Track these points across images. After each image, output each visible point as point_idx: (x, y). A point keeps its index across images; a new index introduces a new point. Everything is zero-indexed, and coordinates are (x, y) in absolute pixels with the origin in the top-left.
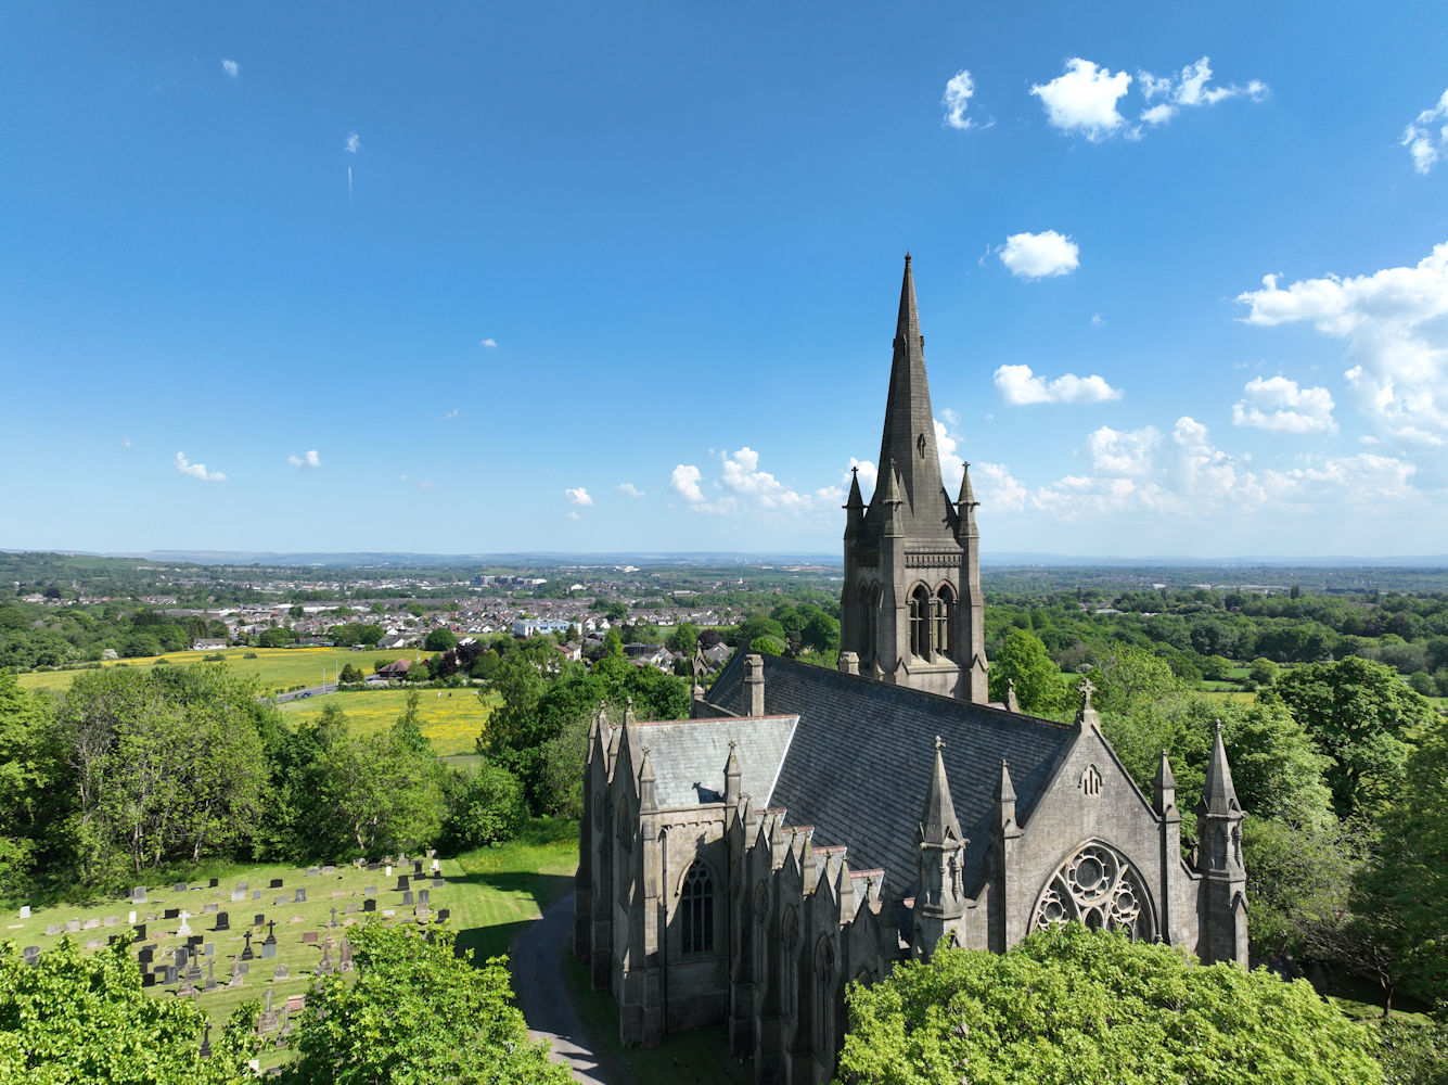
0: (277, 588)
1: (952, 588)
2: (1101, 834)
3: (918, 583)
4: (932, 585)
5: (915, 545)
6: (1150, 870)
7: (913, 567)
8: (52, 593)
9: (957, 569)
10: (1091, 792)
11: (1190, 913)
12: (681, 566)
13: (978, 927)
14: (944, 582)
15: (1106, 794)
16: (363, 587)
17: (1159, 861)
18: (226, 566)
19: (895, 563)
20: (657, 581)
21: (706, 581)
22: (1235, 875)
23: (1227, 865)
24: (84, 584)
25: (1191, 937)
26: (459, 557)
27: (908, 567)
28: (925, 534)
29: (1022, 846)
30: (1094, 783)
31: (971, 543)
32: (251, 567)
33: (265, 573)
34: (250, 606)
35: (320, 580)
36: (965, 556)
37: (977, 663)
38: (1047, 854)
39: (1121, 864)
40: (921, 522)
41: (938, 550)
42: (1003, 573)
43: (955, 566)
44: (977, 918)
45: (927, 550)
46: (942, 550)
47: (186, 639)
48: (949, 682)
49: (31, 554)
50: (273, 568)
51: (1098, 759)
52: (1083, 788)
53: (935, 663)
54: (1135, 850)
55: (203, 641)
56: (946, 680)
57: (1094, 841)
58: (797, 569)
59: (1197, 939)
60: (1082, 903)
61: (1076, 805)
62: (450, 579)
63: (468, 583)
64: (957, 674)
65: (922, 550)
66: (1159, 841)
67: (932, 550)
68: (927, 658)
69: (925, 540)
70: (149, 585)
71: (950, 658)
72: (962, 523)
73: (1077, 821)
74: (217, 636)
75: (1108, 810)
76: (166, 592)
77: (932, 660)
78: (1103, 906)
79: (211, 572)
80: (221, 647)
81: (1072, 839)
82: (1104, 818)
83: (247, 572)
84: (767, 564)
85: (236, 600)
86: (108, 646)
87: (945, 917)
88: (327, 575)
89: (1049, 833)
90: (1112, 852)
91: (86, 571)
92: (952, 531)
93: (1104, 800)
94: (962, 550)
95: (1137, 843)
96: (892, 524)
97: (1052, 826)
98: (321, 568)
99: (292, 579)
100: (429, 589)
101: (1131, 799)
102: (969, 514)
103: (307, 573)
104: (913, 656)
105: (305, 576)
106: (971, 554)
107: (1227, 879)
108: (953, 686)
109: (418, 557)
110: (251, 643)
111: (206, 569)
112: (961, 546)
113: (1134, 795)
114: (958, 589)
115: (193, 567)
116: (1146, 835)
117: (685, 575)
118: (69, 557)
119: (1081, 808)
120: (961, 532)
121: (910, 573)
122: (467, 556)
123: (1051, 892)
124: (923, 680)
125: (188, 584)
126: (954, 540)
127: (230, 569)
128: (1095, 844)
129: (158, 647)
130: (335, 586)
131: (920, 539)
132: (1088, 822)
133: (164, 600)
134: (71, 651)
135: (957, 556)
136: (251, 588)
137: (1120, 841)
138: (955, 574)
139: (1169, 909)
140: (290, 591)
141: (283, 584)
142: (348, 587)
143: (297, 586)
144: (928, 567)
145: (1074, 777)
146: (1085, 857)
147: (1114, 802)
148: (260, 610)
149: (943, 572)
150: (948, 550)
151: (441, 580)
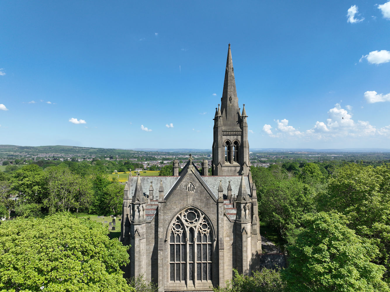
0: (161, 157)
1: (238, 142)
2: (194, 204)
3: (227, 140)
4: (231, 141)
5: (226, 129)
6: (213, 217)
7: (225, 135)
8: (111, 158)
9: (240, 136)
10: (191, 191)
11: (230, 233)
12: (266, 152)
13: (151, 229)
14: (236, 140)
15: (196, 192)
16: (181, 157)
17: (216, 215)
18: (150, 152)
19: (218, 134)
20: (258, 156)
21: (271, 156)
22: (243, 221)
23: (241, 218)
24: (119, 156)
25: (230, 240)
26: (206, 150)
27: (223, 135)
28: (230, 126)
29: (166, 206)
30: (192, 188)
31: (244, 128)
32: (156, 152)
33: (159, 153)
34: (153, 161)
35: (171, 155)
36: (242, 132)
37: (245, 164)
38: (175, 209)
39: (202, 215)
40: (229, 122)
41: (233, 130)
42: (367, 154)
43: (239, 135)
44: (151, 226)
45: (229, 130)
46: (235, 130)
47: (134, 168)
48: (237, 169)
49: (109, 149)
50: (161, 152)
51: (194, 181)
52: (188, 189)
53: (233, 164)
54: (207, 210)
55: (137, 169)
56: (236, 169)
57: (191, 206)
58: (299, 153)
59: (233, 241)
60: (187, 225)
61: (185, 195)
62: (202, 155)
63: (207, 156)
64: (240, 167)
65: (228, 130)
66: (216, 208)
67: (231, 130)
68: (230, 163)
69: (229, 127)
70: (132, 156)
71: (238, 163)
72: (242, 122)
73: (185, 199)
74: (141, 168)
75: (197, 197)
76: (135, 158)
77: (231, 163)
78: (195, 227)
79: (146, 153)
80: (141, 170)
81: (183, 205)
82: (196, 200)
83: (155, 153)
84: (290, 152)
85: (150, 160)
86: (115, 169)
87: (134, 224)
88: (173, 154)
89: (175, 202)
90: (198, 210)
91: (120, 153)
92: (239, 125)
93: (195, 194)
94: (242, 130)
95: (208, 208)
96: (218, 122)
97: (176, 200)
98: (172, 152)
99: (165, 155)
100: (197, 158)
101: (206, 194)
102: (244, 119)
103: (169, 154)
104: (226, 162)
105: (168, 154)
106: (244, 131)
107: (240, 222)
108: (238, 171)
109: (196, 150)
110: (148, 169)
111: (146, 152)
112: (241, 129)
113: (207, 193)
114: (240, 142)
115: (143, 152)
116: (212, 206)
117: (266, 154)
118: (117, 150)
119: (187, 196)
120: (241, 125)
121: (224, 137)
122: (208, 150)
123: (177, 221)
124: (228, 169)
125: (141, 156)
126: (239, 127)
127: (151, 153)
128: (192, 207)
129: (126, 170)
130: (174, 157)
131: (228, 127)
132: (190, 200)
133: (135, 159)
134: (107, 170)
135: (240, 132)
136: (154, 157)
137: (201, 207)
138: (239, 137)
139: (219, 230)
140: (164, 158)
141: (162, 156)
142: (177, 157)
143: (165, 157)
144: (230, 135)
145: (185, 186)
146: (189, 211)
147: (199, 195)
148: (154, 162)
149: (235, 137)
150: (236, 130)
151: (200, 155)
